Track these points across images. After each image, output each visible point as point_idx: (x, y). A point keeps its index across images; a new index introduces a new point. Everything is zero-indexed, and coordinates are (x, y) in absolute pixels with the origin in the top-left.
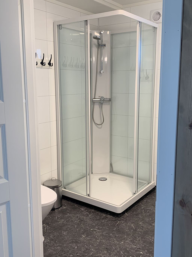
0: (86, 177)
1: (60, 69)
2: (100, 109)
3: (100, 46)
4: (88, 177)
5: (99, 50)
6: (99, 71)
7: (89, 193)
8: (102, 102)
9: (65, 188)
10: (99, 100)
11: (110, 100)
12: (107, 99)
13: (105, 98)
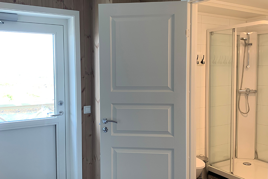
0: (230, 160)
1: (210, 66)
2: (246, 99)
3: (247, 45)
4: (232, 160)
5: (246, 48)
6: (245, 66)
7: (232, 172)
8: (248, 93)
9: (211, 165)
10: (245, 91)
11: (256, 92)
12: (252, 90)
13: (251, 89)
